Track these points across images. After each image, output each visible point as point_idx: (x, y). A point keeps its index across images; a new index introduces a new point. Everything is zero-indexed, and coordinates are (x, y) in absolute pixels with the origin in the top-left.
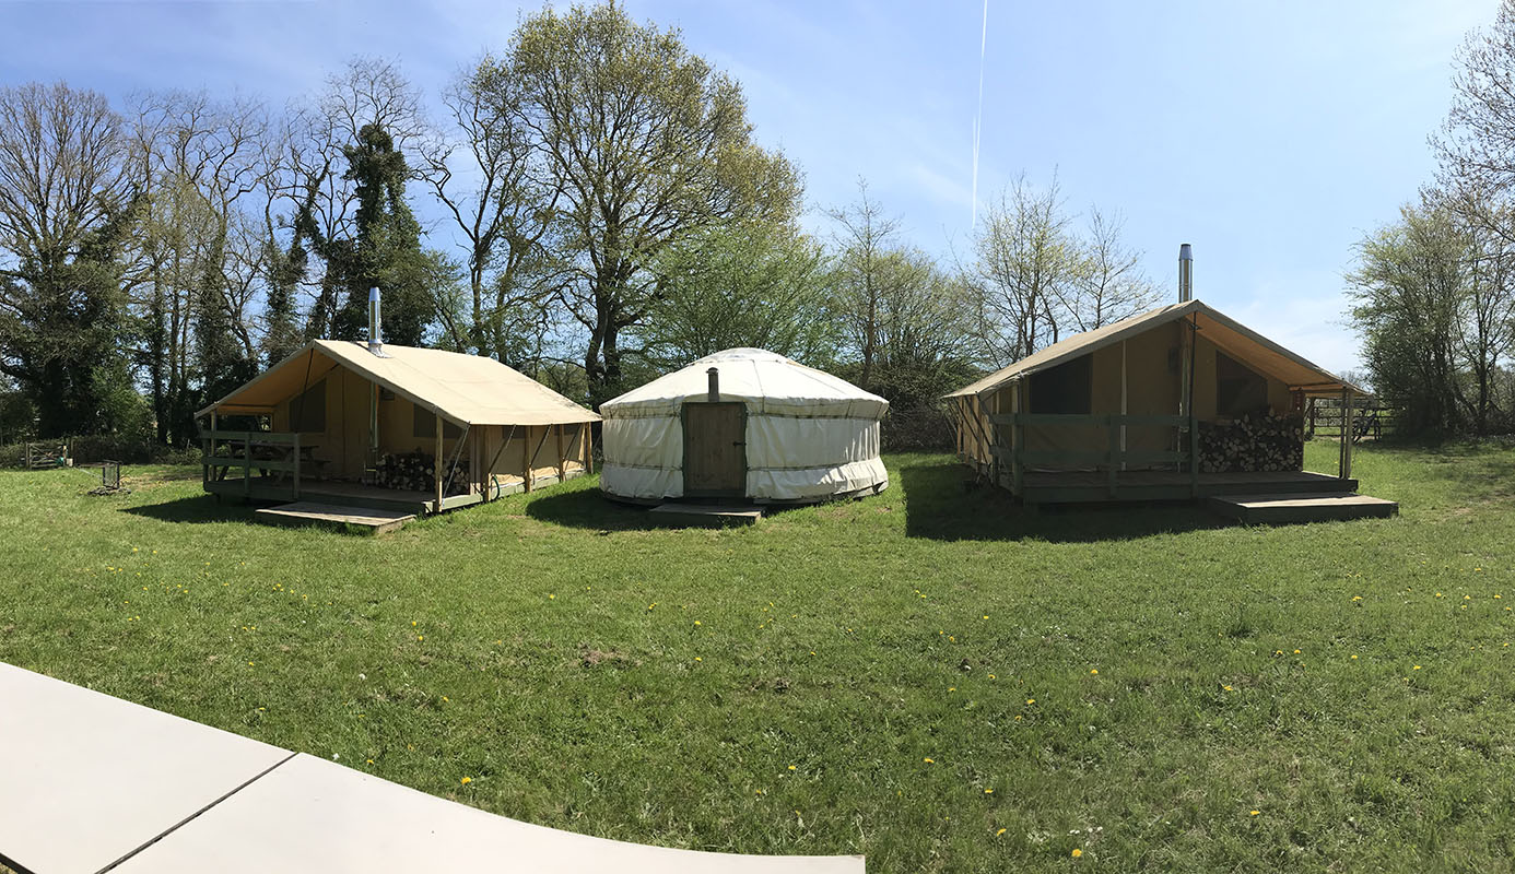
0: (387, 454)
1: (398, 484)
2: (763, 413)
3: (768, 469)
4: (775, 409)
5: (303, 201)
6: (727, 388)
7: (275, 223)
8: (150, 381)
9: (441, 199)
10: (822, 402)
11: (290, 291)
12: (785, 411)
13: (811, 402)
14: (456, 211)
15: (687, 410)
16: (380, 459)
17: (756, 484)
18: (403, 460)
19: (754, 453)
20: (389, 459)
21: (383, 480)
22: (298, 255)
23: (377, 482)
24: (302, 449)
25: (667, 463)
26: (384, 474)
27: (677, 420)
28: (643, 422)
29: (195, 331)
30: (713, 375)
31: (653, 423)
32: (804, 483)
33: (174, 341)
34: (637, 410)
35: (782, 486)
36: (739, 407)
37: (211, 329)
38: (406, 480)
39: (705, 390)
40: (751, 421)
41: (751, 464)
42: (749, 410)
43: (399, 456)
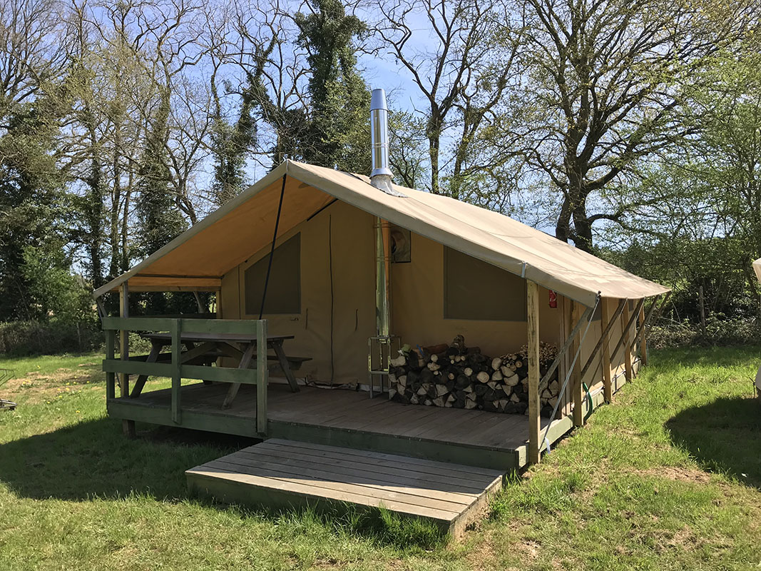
0: (406, 348)
1: (428, 396)
5: (252, 70)
7: (221, 90)
8: (88, 261)
9: (400, 60)
11: (239, 163)
14: (415, 73)
16: (395, 356)
18: (434, 358)
20: (411, 356)
21: (401, 389)
22: (246, 124)
23: (392, 392)
24: (270, 343)
26: (403, 380)
29: (138, 207)
33: (115, 217)
37: (153, 204)
38: (442, 390)
43: (428, 351)
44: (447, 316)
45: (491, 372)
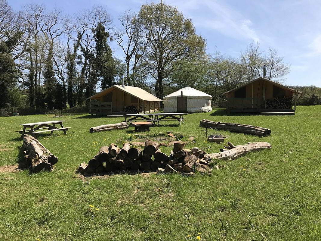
0: (126, 106)
2: (189, 98)
3: (190, 107)
4: (191, 98)
6: (184, 94)
10: (199, 97)
12: (193, 98)
13: (197, 97)
14: (123, 49)
15: (178, 98)
17: (188, 109)
19: (188, 105)
25: (175, 106)
27: (176, 100)
28: (171, 100)
30: (182, 92)
31: (173, 100)
32: (196, 109)
34: (170, 98)
35: (193, 110)
36: (186, 97)
39: (181, 95)
40: (187, 99)
41: (187, 106)
42: (187, 98)
43: (129, 106)
44: (131, 102)
45: (136, 108)
